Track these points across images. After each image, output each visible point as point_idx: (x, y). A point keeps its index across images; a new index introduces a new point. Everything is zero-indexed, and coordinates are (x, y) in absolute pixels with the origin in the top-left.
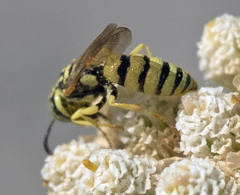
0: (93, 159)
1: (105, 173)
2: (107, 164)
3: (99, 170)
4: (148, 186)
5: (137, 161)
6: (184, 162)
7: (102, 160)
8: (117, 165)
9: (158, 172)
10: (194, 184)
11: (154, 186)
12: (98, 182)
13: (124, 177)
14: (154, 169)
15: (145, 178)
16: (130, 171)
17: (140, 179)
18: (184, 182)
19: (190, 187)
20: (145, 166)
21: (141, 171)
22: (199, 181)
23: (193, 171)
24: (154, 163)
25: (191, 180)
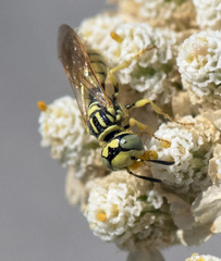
0: (119, 32)
1: (131, 44)
2: (132, 37)
3: (125, 41)
4: (169, 56)
5: (159, 33)
6: (202, 34)
7: (127, 32)
8: (141, 37)
9: (179, 42)
10: (213, 54)
11: (174, 57)
12: (124, 52)
13: (148, 49)
14: (174, 41)
15: (166, 49)
16: (153, 42)
17: (162, 50)
18: (203, 52)
19: (208, 56)
20: (166, 38)
21: (162, 42)
22: (216, 51)
23: (211, 43)
24: (174, 36)
25: (209, 50)
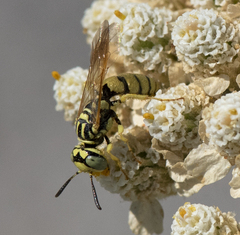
0: (122, 11)
1: (132, 21)
2: (133, 14)
3: (127, 19)
4: (165, 32)
5: (157, 12)
6: (193, 12)
7: (129, 11)
8: (141, 15)
9: (173, 20)
10: (202, 29)
11: (170, 32)
12: (126, 28)
13: (147, 24)
14: (171, 18)
15: (163, 25)
16: (151, 19)
17: (159, 26)
18: (194, 27)
19: (198, 31)
20: (163, 16)
21: (160, 19)
22: (205, 27)
23: (200, 19)
24: (170, 14)
25: (199, 26)
